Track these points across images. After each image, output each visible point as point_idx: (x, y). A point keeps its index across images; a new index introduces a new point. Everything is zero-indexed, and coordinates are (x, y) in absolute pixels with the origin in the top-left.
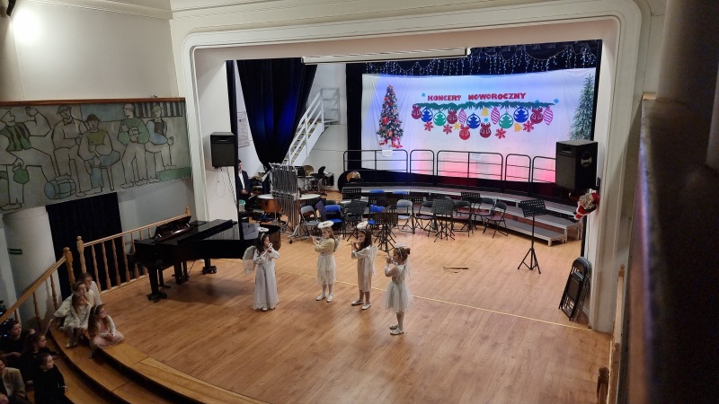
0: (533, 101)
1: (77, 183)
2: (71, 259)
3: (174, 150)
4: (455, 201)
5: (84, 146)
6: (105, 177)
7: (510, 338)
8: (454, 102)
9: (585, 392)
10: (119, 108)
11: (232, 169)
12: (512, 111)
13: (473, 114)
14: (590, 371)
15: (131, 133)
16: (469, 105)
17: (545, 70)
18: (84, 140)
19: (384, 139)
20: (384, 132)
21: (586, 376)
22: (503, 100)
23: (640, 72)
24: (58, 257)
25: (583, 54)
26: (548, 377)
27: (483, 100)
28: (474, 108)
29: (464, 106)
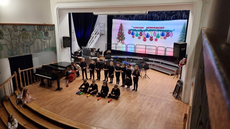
0: (167, 30)
1: (19, 51)
2: (16, 76)
3: (51, 41)
4: (141, 61)
5: (21, 38)
6: (28, 49)
7: (157, 104)
8: (142, 29)
9: (180, 121)
10: (33, 27)
11: (69, 48)
12: (160, 33)
13: (148, 33)
14: (181, 115)
15: (37, 35)
16: (146, 30)
17: (171, 20)
18: (21, 37)
19: (119, 40)
20: (119, 38)
21: (180, 116)
22: (157, 29)
23: (201, 21)
24: (12, 75)
25: (183, 15)
26: (168, 116)
27: (151, 29)
28: (148, 31)
29: (145, 31)
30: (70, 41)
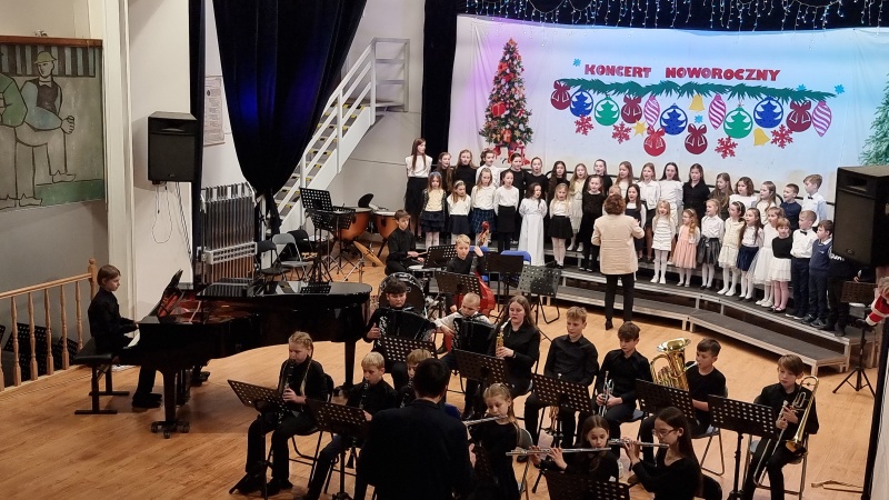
0: (795, 87)
3: (73, 143)
8: (637, 80)
11: (187, 187)
12: (750, 105)
13: (674, 107)
16: (667, 87)
17: (820, 28)
20: (495, 131)
22: (734, 82)
27: (694, 80)
28: (675, 94)
29: (656, 90)
30: (192, 142)
